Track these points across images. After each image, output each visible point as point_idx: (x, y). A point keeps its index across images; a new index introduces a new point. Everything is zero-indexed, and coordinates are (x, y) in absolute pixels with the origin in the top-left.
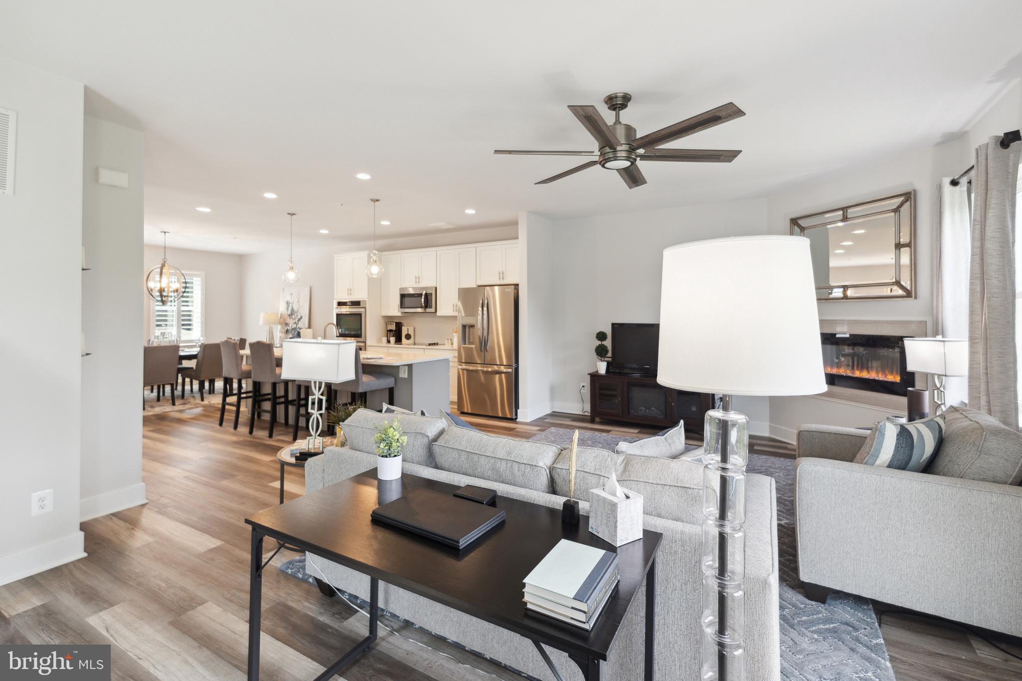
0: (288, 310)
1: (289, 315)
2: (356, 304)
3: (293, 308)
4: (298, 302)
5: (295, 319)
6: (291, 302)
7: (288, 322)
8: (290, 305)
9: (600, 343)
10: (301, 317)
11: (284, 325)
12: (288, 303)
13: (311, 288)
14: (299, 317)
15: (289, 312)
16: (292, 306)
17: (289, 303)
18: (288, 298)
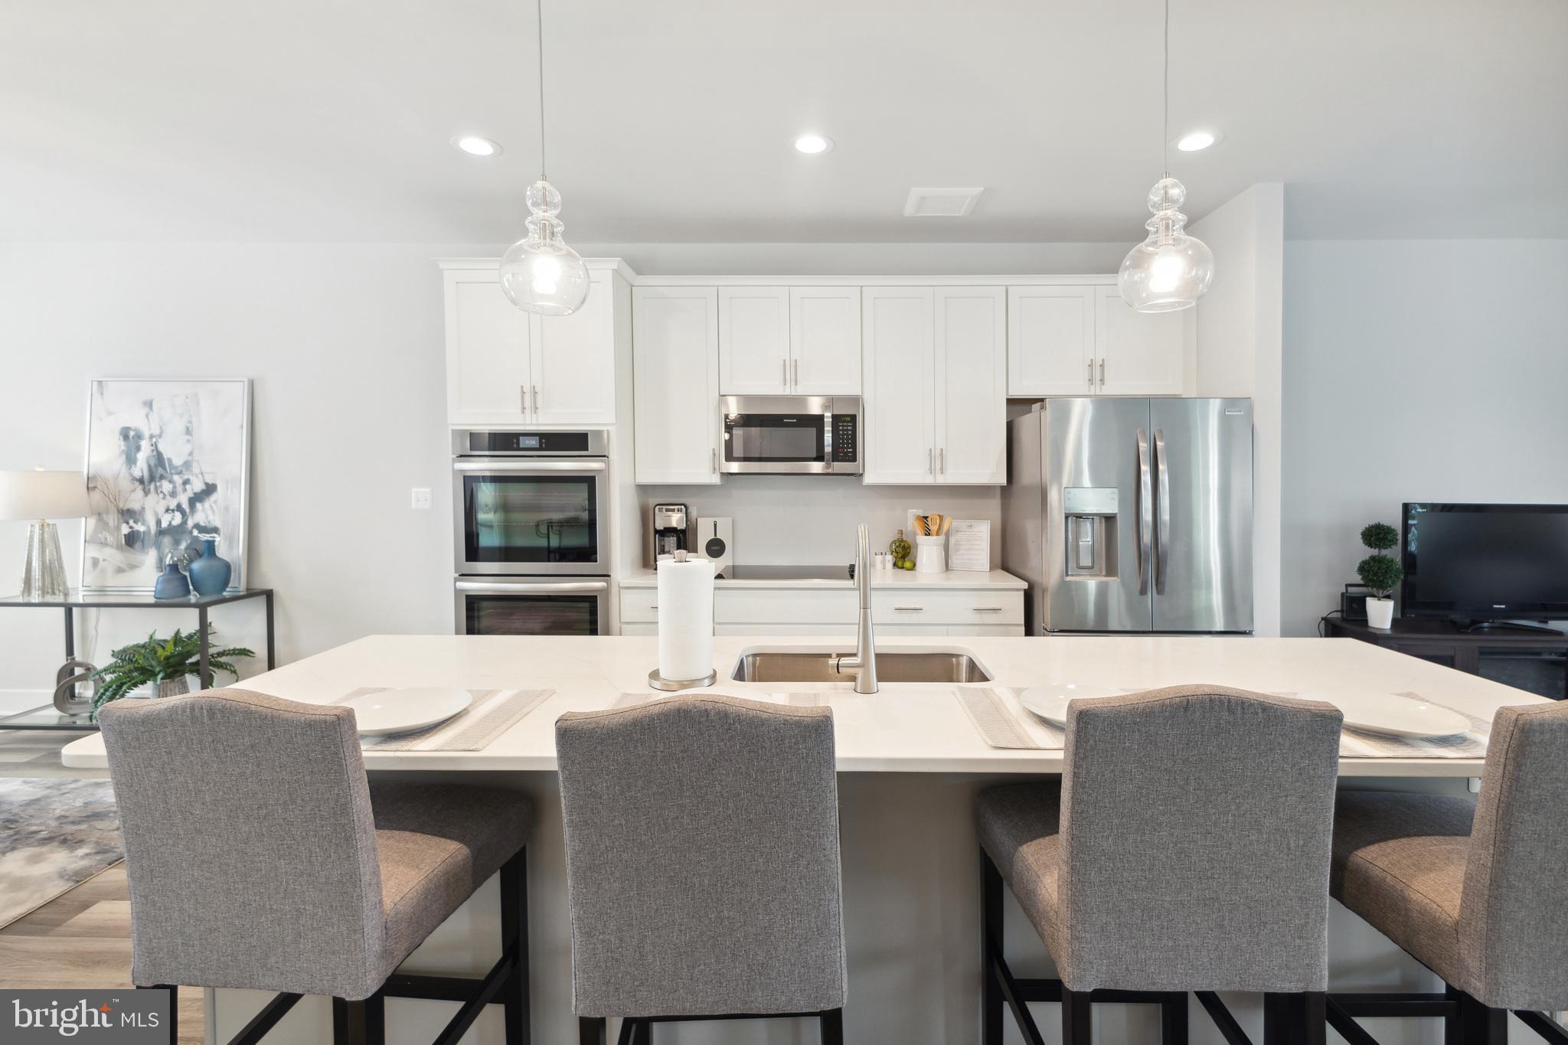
0: (131, 461)
1: (141, 481)
2: (575, 442)
3: (159, 457)
4: (188, 431)
5: (173, 494)
6: (147, 435)
7: (135, 506)
8: (145, 444)
9: (1374, 552)
10: (210, 489)
11: (112, 519)
12: (130, 438)
13: (252, 384)
14: (198, 486)
15: (141, 468)
16: (155, 446)
17: (139, 436)
18: (137, 420)
